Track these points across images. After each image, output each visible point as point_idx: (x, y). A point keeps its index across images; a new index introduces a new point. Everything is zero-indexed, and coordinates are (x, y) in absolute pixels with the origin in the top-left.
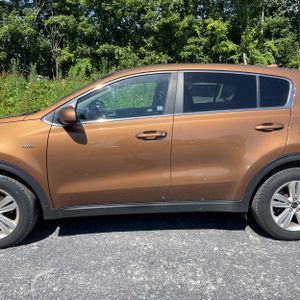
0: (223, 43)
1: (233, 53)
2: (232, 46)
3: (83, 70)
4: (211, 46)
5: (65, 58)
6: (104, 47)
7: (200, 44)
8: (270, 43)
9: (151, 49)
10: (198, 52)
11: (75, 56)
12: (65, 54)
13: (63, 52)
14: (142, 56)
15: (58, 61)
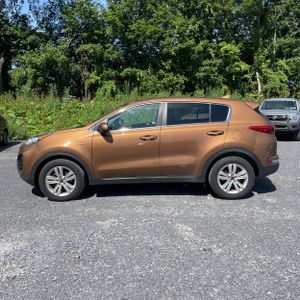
0: (236, 63)
1: (246, 72)
2: (244, 66)
3: (109, 91)
4: (225, 67)
5: (93, 81)
6: (127, 71)
7: (215, 65)
8: (282, 62)
9: (169, 71)
10: (212, 72)
11: (102, 79)
12: (94, 77)
13: (91, 75)
14: (161, 78)
15: (87, 83)
